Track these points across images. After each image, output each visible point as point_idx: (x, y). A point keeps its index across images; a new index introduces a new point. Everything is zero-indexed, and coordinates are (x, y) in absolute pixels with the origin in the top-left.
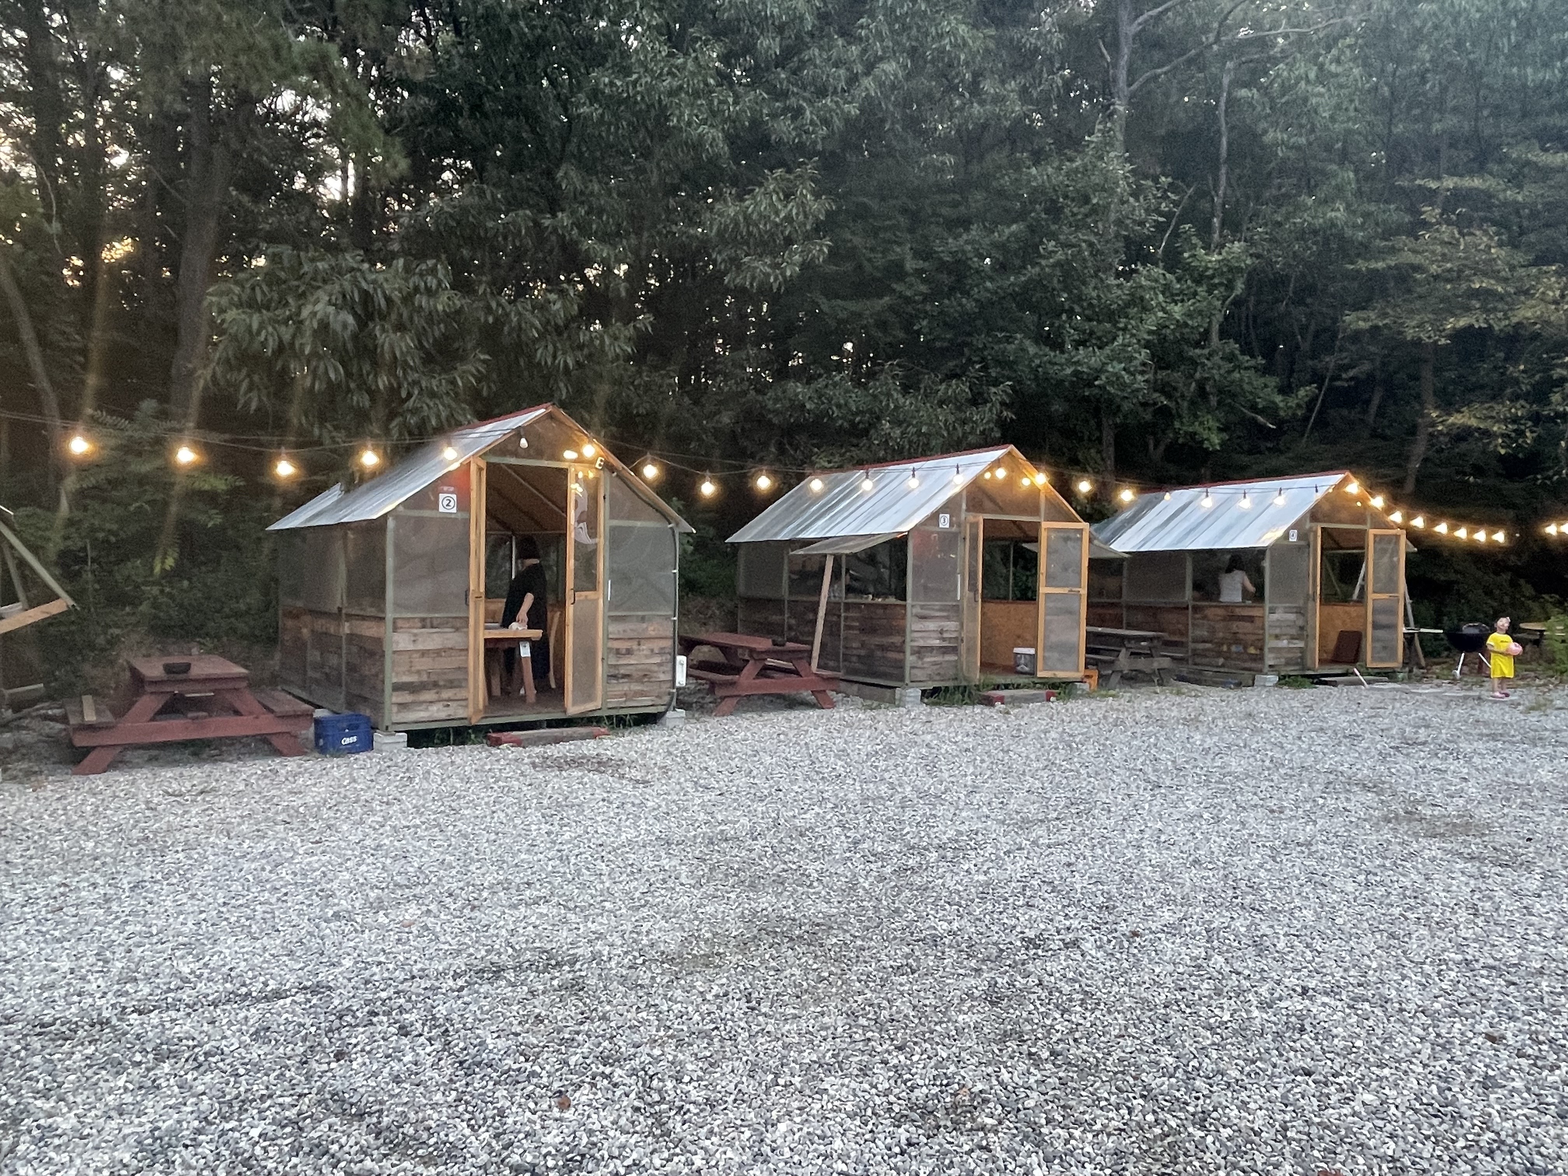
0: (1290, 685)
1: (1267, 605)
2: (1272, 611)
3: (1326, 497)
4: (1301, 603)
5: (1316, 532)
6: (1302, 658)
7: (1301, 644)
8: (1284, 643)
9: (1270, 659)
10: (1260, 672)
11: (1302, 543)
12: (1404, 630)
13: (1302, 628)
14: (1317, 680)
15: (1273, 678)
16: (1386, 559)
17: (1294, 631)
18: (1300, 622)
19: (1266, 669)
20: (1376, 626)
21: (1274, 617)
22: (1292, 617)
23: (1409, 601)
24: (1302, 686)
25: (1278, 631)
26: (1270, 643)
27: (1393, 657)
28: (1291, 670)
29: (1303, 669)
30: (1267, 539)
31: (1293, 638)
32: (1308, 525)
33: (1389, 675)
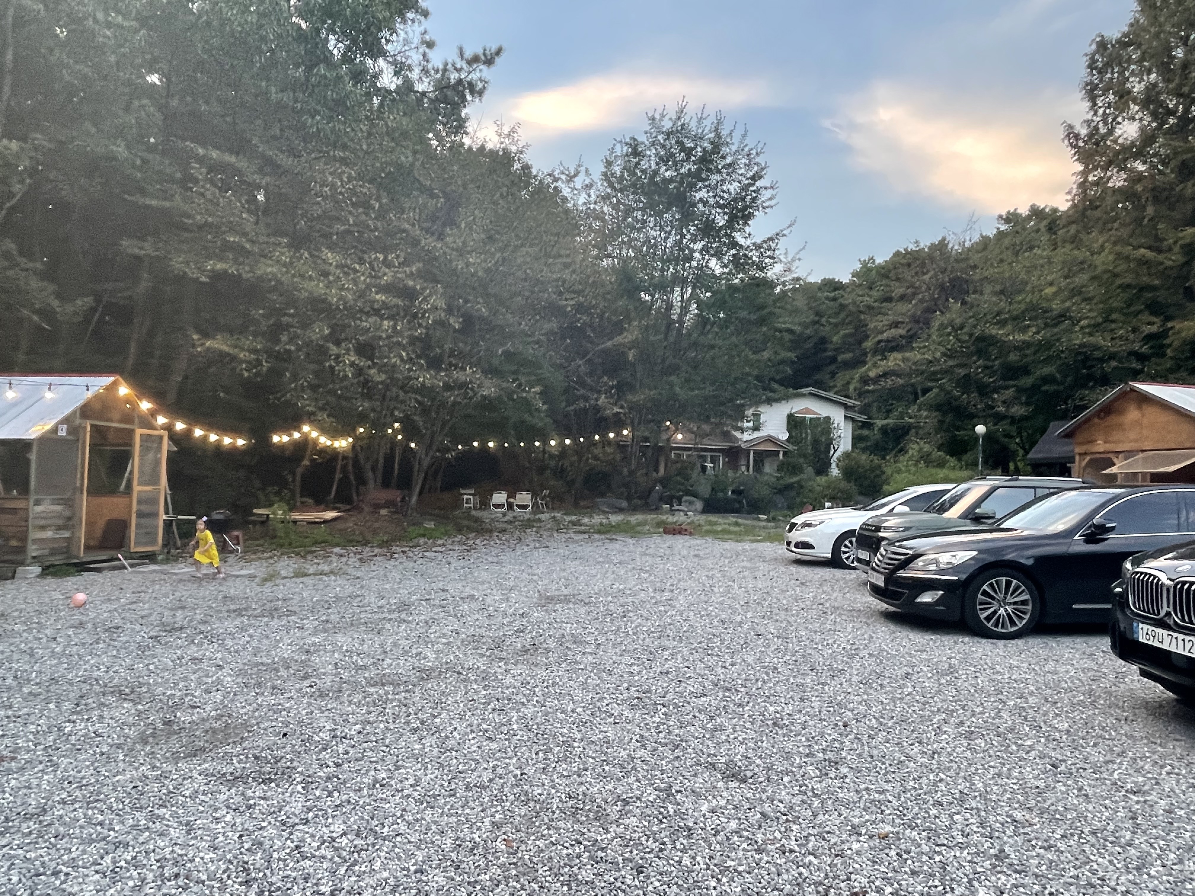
0: (55, 575)
1: (32, 498)
2: (37, 503)
3: (97, 397)
4: (68, 495)
5: (85, 428)
6: (68, 547)
7: (66, 534)
8: (49, 534)
9: (33, 550)
10: (22, 563)
11: (70, 437)
12: (165, 517)
13: (69, 519)
14: (82, 567)
15: (37, 569)
16: (151, 456)
17: (60, 522)
18: (67, 513)
19: (28, 561)
20: (140, 515)
21: (39, 509)
22: (58, 508)
23: (169, 492)
24: (67, 574)
25: (42, 522)
26: (35, 535)
27: (154, 542)
28: (57, 560)
29: (68, 558)
30: (33, 433)
31: (59, 528)
32: (78, 421)
33: (150, 558)
